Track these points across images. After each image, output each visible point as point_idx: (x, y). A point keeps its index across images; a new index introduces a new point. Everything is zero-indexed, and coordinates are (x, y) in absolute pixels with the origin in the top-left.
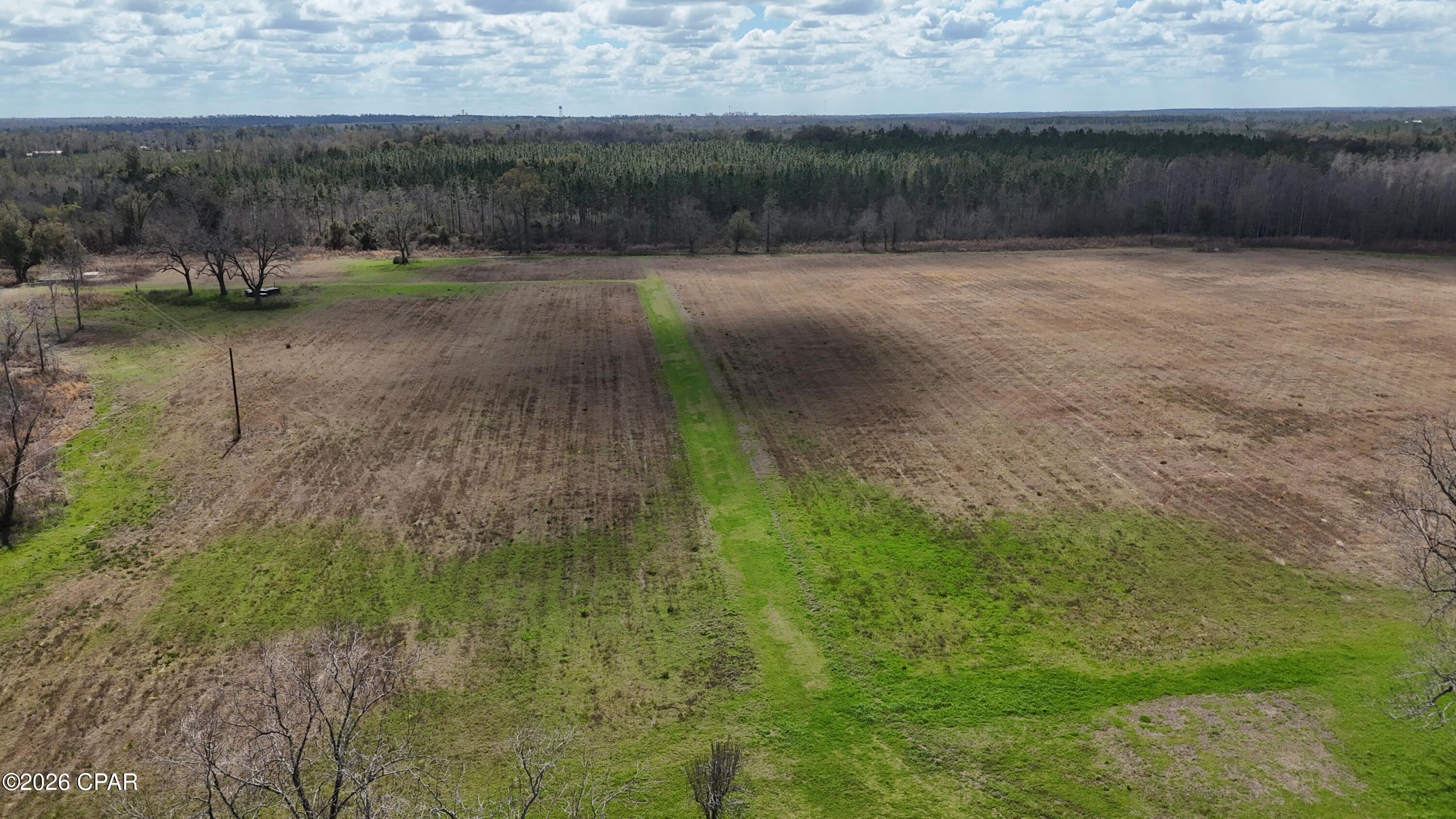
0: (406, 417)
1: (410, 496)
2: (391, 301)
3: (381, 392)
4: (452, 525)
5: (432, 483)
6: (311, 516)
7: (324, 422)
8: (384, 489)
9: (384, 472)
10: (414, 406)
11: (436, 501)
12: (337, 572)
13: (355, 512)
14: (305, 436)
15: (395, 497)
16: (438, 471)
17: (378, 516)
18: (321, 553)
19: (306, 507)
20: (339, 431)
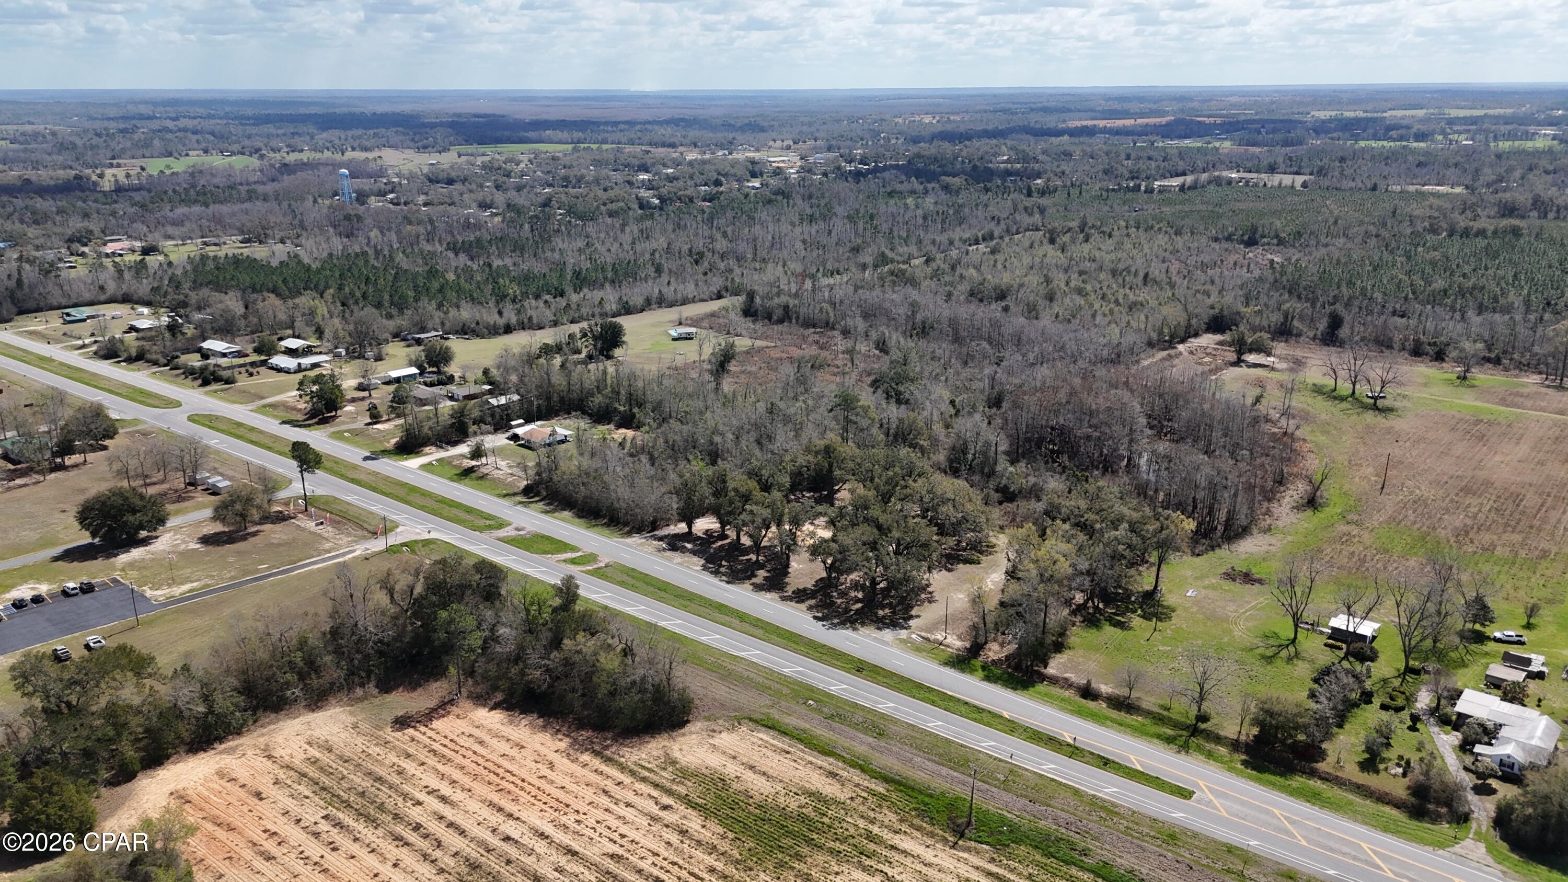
0: (1457, 495)
1: (1456, 528)
2: (1453, 417)
3: (1445, 479)
4: (1472, 542)
5: (1465, 525)
6: (1417, 526)
7: (1419, 488)
8: (1446, 523)
9: (1446, 517)
10: (1461, 490)
11: (1467, 533)
12: (1429, 546)
13: (1434, 528)
14: (1411, 493)
15: (1450, 527)
16: (1469, 522)
17: (1443, 532)
18: (1423, 538)
19: (1415, 522)
20: (1426, 494)
